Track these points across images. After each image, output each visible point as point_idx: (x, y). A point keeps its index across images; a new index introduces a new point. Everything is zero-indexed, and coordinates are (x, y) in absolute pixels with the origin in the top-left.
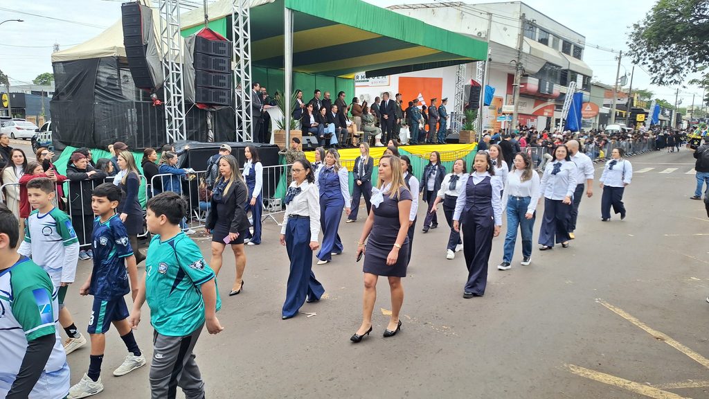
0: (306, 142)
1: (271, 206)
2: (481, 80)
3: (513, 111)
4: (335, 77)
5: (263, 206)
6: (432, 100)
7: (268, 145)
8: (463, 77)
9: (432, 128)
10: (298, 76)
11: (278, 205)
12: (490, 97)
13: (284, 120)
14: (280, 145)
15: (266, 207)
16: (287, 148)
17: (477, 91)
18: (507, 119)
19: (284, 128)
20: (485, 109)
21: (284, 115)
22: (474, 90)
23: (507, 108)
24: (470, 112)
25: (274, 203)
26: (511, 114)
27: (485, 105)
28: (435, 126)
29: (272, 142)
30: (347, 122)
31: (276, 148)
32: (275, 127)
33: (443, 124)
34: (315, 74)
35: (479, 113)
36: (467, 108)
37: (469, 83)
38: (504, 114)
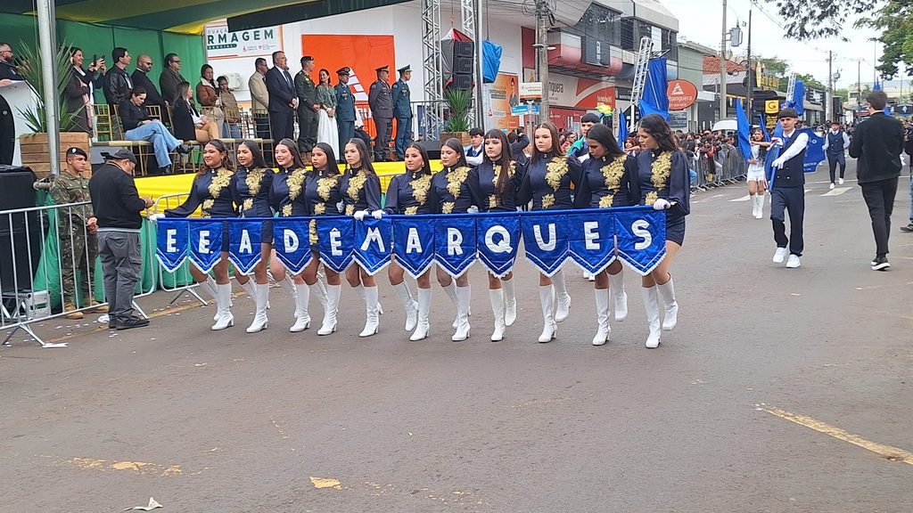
0: (101, 160)
1: (22, 311)
2: (473, 32)
3: (540, 93)
4: (160, 32)
5: (4, 309)
6: (379, 71)
7: (8, 167)
8: (437, 23)
9: (384, 129)
10: (70, 29)
11: (42, 306)
12: (493, 65)
13: (42, 111)
14: (38, 168)
15: (11, 311)
16: (55, 172)
17: (468, 52)
18: (530, 110)
19: (45, 129)
20: (486, 88)
21: (43, 100)
22: (460, 50)
23: (528, 89)
24: (458, 94)
25: (30, 302)
26: (538, 100)
27: (486, 81)
28: (390, 125)
29: (17, 162)
30: (194, 117)
31: (27, 174)
32: (22, 128)
33: (404, 121)
34: (112, 24)
35: (475, 95)
36: (449, 87)
37: (450, 35)
38: (523, 100)
